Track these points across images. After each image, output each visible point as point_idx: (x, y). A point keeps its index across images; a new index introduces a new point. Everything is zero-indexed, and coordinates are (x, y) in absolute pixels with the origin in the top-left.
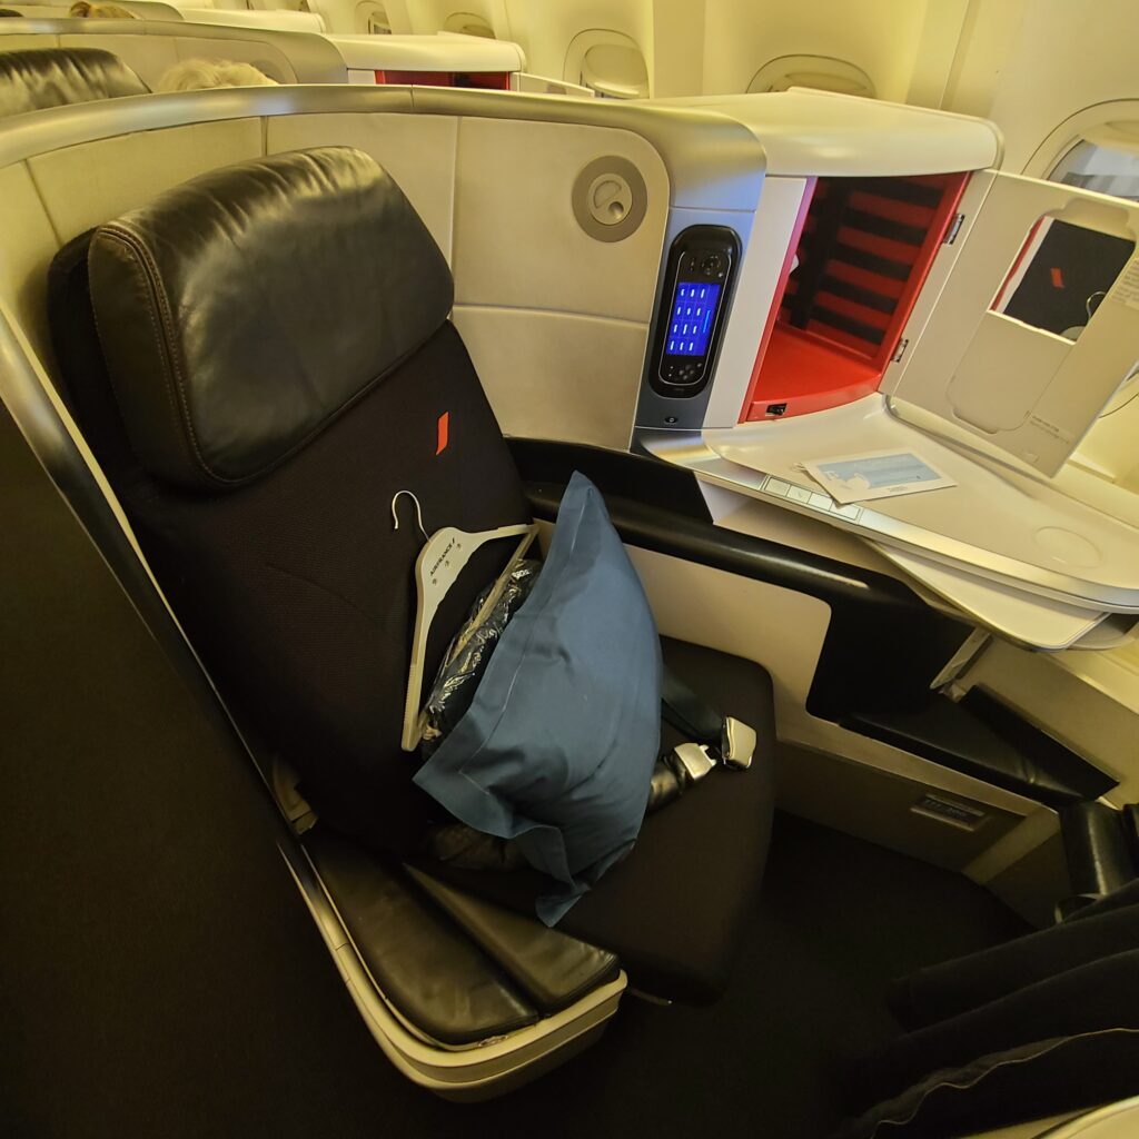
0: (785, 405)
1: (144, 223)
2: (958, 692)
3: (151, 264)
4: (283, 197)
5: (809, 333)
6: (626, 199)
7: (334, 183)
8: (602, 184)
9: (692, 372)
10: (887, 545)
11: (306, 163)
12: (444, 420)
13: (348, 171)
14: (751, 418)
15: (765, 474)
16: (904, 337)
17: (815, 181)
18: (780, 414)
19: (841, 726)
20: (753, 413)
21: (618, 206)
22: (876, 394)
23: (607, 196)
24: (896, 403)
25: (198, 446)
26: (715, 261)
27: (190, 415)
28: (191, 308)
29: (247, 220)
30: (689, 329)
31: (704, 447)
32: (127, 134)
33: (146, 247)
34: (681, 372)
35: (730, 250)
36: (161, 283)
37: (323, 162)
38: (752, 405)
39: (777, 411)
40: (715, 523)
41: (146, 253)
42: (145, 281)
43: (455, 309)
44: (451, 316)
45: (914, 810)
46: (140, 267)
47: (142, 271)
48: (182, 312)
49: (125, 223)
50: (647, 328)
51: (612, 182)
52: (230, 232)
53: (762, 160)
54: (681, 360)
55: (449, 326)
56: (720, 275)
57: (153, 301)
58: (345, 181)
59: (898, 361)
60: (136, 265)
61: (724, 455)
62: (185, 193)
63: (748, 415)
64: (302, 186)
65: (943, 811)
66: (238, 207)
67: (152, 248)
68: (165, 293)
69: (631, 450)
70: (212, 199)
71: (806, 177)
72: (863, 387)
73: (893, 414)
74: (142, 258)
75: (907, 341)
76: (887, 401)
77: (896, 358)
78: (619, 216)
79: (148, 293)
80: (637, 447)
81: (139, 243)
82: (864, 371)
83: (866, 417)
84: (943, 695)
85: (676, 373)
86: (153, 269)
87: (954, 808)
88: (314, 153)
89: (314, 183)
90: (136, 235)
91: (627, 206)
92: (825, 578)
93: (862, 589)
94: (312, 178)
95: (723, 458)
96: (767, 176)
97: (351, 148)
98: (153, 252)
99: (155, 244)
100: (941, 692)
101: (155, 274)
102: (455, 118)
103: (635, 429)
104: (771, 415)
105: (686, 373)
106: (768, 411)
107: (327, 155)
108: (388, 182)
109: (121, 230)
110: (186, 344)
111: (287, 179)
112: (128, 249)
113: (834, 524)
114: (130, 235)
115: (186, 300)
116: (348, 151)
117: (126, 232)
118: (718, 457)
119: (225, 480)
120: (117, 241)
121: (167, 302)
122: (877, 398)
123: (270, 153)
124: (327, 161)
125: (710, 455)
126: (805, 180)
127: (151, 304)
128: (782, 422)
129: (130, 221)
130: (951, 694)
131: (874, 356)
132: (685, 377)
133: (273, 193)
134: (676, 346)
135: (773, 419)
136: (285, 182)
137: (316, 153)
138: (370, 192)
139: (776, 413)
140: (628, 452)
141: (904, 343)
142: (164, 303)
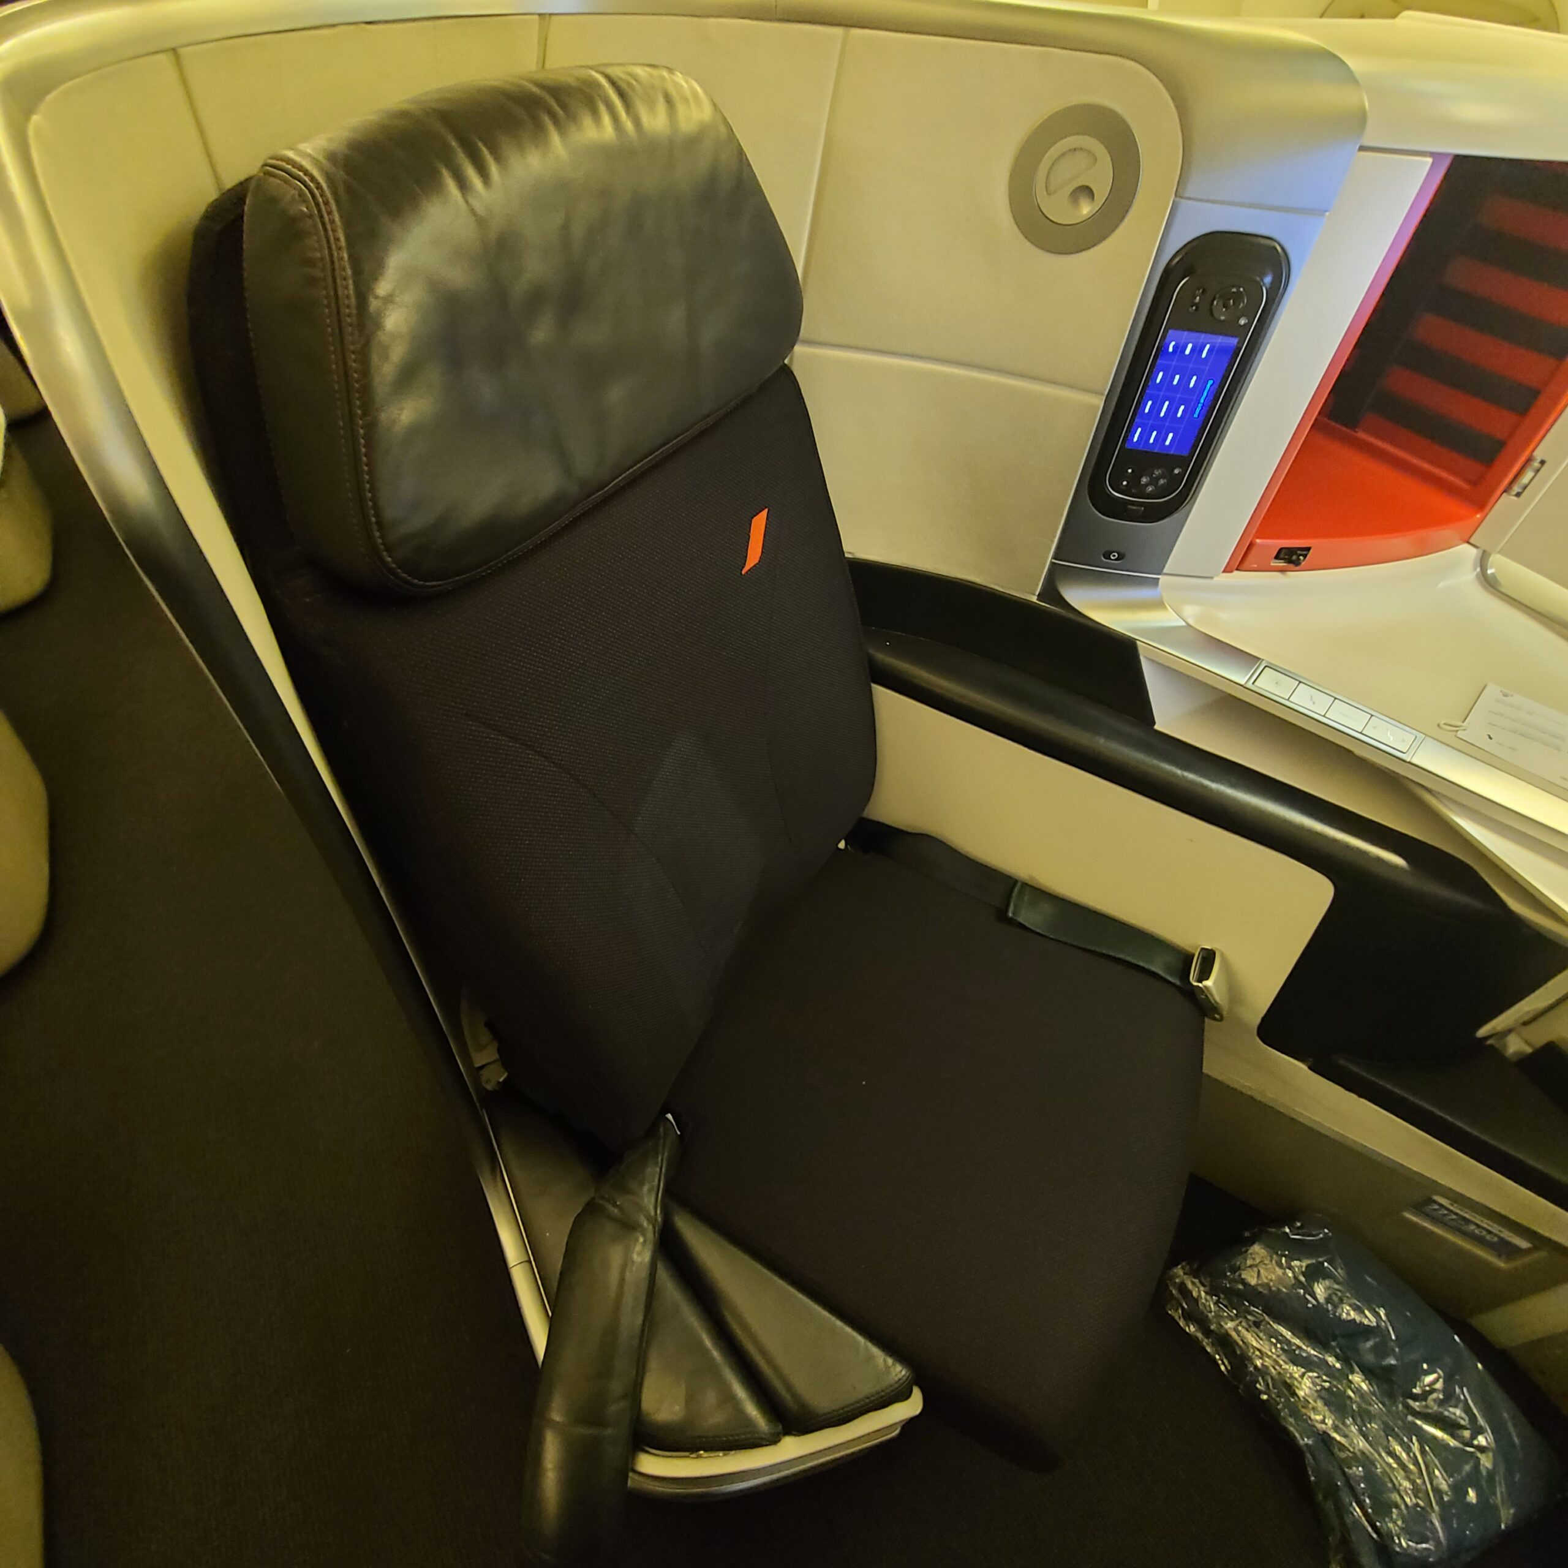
0: (1308, 549)
1: (332, 157)
2: (1515, 1046)
3: (332, 222)
4: (555, 138)
5: (1361, 435)
6: (1102, 180)
7: (637, 122)
8: (1063, 154)
9: (1162, 482)
10: (1454, 802)
11: (599, 85)
12: (759, 523)
13: (661, 107)
14: (1246, 565)
15: (1258, 659)
16: (1539, 454)
17: (1447, 163)
18: (1297, 563)
19: (1310, 1068)
20: (1251, 557)
21: (1087, 191)
22: (1465, 547)
23: (1072, 173)
24: (1498, 564)
25: (379, 523)
26: (1238, 297)
27: (370, 472)
28: (389, 299)
29: (493, 168)
30: (1172, 410)
31: (1159, 605)
32: (334, 26)
33: (328, 193)
34: (1144, 480)
35: (1268, 280)
36: (346, 256)
37: (624, 86)
38: (1251, 545)
39: (1292, 558)
40: (1156, 727)
41: (326, 203)
42: (320, 249)
43: (798, 349)
44: (791, 360)
45: (1408, 1215)
46: (315, 226)
47: (317, 233)
48: (374, 304)
49: (303, 154)
50: (1100, 402)
51: (1085, 150)
52: (463, 185)
53: (1360, 119)
54: (1147, 459)
55: (787, 373)
56: (1242, 322)
57: (330, 280)
58: (656, 121)
59: (1518, 495)
60: (310, 221)
61: (1191, 622)
62: (404, 114)
63: (1241, 561)
64: (587, 121)
65: (1459, 1227)
66: (480, 144)
67: (335, 194)
68: (349, 272)
69: (1040, 597)
70: (443, 131)
71: (1432, 154)
72: (1445, 533)
73: (1489, 583)
74: (319, 211)
75: (1543, 462)
76: (1483, 562)
77: (1516, 489)
78: (1086, 209)
79: (323, 270)
80: (1050, 592)
81: (319, 186)
82: (1450, 505)
83: (1440, 585)
84: (1491, 1046)
85: (1135, 479)
86: (334, 231)
87: (1478, 1226)
88: (610, 71)
89: (606, 119)
90: (316, 173)
91: (1101, 195)
92: (1335, 841)
93: (1395, 867)
94: (602, 108)
95: (1189, 625)
96: (1362, 148)
97: (670, 70)
98: (337, 201)
99: (341, 190)
100: (1489, 1042)
101: (337, 239)
102: (838, 31)
103: (1052, 564)
104: (1281, 564)
105: (1154, 481)
106: (1277, 557)
107: (631, 75)
108: (723, 129)
109: (294, 164)
110: (375, 359)
111: (564, 107)
112: (301, 194)
113: (1358, 751)
114: (306, 173)
115: (383, 288)
116: (665, 74)
117: (301, 168)
118: (1183, 624)
119: (416, 581)
120: (286, 182)
121: (351, 287)
122: (1467, 552)
123: (548, 66)
124: (629, 83)
125: (1167, 618)
126: (1429, 160)
127: (326, 288)
128: (1297, 578)
129: (309, 151)
130: (1505, 1046)
131: (1475, 483)
132: (1150, 489)
133: (539, 131)
134: (1145, 436)
135: (1282, 571)
136: (560, 112)
137: (616, 72)
138: (693, 141)
139: (1290, 561)
140: (1034, 599)
141: (1536, 464)
142: (346, 288)
